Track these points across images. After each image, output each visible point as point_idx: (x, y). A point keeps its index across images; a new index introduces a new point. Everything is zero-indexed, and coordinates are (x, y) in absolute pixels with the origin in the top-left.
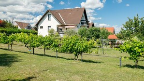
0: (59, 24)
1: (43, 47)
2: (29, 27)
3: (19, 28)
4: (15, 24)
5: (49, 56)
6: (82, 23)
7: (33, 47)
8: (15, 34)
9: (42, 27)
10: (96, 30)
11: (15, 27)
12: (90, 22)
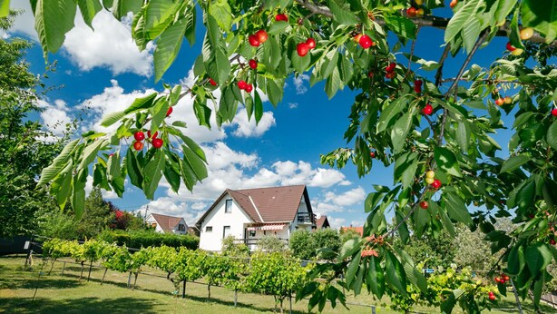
0: (248, 221)
1: (206, 279)
2: (181, 227)
3: (159, 229)
4: (151, 220)
5: (219, 302)
6: (301, 219)
7: (185, 280)
8: (148, 250)
9: (210, 229)
10: (329, 236)
11: (151, 228)
12: (318, 217)
